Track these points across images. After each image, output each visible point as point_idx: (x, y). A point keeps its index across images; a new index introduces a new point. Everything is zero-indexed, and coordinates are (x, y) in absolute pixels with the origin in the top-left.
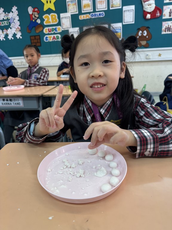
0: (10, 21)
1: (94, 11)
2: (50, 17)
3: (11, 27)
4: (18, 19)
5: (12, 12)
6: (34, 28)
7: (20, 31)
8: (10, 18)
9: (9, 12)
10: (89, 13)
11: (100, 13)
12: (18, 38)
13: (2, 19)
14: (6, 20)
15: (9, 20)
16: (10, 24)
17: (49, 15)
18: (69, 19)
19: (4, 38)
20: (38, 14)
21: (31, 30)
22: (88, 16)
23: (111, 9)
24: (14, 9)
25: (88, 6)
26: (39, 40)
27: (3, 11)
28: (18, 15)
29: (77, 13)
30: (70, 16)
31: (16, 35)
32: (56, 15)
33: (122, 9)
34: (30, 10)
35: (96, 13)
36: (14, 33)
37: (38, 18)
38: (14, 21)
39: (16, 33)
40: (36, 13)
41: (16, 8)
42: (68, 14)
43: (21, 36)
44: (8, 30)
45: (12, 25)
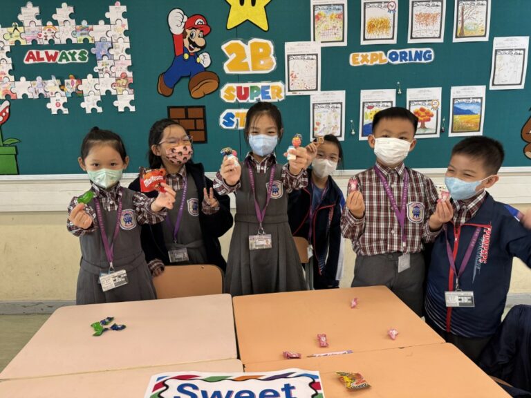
0: (93, 51)
1: (402, 42)
2: (247, 48)
3: (96, 69)
4: (127, 45)
5: (107, 22)
6: (185, 82)
7: (130, 86)
8: (97, 39)
9: (93, 22)
10: (384, 48)
11: (419, 50)
12: (121, 109)
13: (64, 42)
14: (77, 46)
15: (93, 45)
16: (94, 60)
17: (246, 43)
18: (314, 61)
19: (64, 105)
20: (204, 37)
22: (382, 58)
24: (116, 12)
25: (383, 25)
26: (200, 124)
27: (72, 16)
28: (126, 33)
29: (345, 44)
30: (319, 52)
31: (115, 98)
32: (270, 43)
33: (490, 44)
35: (407, 50)
36: (108, 92)
38: (112, 52)
39: (114, 93)
41: (124, 8)
42: (314, 47)
43: (132, 103)
44: (84, 81)
45: (100, 65)
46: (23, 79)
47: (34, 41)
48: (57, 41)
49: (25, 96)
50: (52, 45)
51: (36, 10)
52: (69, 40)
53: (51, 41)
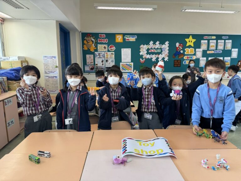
1: (216, 49)
2: (190, 50)
3: (162, 53)
4: (168, 49)
5: (165, 44)
6: (178, 56)
7: (168, 56)
9: (163, 44)
10: (213, 50)
11: (219, 51)
12: (166, 60)
13: (157, 48)
14: (159, 49)
15: (162, 49)
16: (162, 51)
19: (155, 60)
21: (175, 56)
22: (213, 52)
23: (225, 49)
24: (167, 43)
25: (213, 46)
26: (180, 63)
27: (159, 43)
28: (168, 47)
29: (206, 49)
30: (202, 51)
31: (165, 58)
32: (193, 49)
33: (231, 50)
34: (177, 45)
35: (217, 51)
36: (164, 57)
37: (182, 50)
38: (165, 50)
40: (181, 47)
41: (168, 42)
42: (201, 50)
43: (168, 59)
44: (159, 55)
45: (163, 52)
46: (148, 55)
47: (151, 48)
48: (156, 48)
49: (148, 58)
50: (155, 49)
51: (153, 42)
52: (158, 48)
53: (155, 48)
